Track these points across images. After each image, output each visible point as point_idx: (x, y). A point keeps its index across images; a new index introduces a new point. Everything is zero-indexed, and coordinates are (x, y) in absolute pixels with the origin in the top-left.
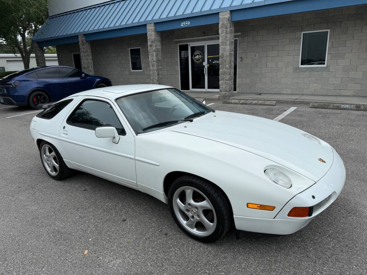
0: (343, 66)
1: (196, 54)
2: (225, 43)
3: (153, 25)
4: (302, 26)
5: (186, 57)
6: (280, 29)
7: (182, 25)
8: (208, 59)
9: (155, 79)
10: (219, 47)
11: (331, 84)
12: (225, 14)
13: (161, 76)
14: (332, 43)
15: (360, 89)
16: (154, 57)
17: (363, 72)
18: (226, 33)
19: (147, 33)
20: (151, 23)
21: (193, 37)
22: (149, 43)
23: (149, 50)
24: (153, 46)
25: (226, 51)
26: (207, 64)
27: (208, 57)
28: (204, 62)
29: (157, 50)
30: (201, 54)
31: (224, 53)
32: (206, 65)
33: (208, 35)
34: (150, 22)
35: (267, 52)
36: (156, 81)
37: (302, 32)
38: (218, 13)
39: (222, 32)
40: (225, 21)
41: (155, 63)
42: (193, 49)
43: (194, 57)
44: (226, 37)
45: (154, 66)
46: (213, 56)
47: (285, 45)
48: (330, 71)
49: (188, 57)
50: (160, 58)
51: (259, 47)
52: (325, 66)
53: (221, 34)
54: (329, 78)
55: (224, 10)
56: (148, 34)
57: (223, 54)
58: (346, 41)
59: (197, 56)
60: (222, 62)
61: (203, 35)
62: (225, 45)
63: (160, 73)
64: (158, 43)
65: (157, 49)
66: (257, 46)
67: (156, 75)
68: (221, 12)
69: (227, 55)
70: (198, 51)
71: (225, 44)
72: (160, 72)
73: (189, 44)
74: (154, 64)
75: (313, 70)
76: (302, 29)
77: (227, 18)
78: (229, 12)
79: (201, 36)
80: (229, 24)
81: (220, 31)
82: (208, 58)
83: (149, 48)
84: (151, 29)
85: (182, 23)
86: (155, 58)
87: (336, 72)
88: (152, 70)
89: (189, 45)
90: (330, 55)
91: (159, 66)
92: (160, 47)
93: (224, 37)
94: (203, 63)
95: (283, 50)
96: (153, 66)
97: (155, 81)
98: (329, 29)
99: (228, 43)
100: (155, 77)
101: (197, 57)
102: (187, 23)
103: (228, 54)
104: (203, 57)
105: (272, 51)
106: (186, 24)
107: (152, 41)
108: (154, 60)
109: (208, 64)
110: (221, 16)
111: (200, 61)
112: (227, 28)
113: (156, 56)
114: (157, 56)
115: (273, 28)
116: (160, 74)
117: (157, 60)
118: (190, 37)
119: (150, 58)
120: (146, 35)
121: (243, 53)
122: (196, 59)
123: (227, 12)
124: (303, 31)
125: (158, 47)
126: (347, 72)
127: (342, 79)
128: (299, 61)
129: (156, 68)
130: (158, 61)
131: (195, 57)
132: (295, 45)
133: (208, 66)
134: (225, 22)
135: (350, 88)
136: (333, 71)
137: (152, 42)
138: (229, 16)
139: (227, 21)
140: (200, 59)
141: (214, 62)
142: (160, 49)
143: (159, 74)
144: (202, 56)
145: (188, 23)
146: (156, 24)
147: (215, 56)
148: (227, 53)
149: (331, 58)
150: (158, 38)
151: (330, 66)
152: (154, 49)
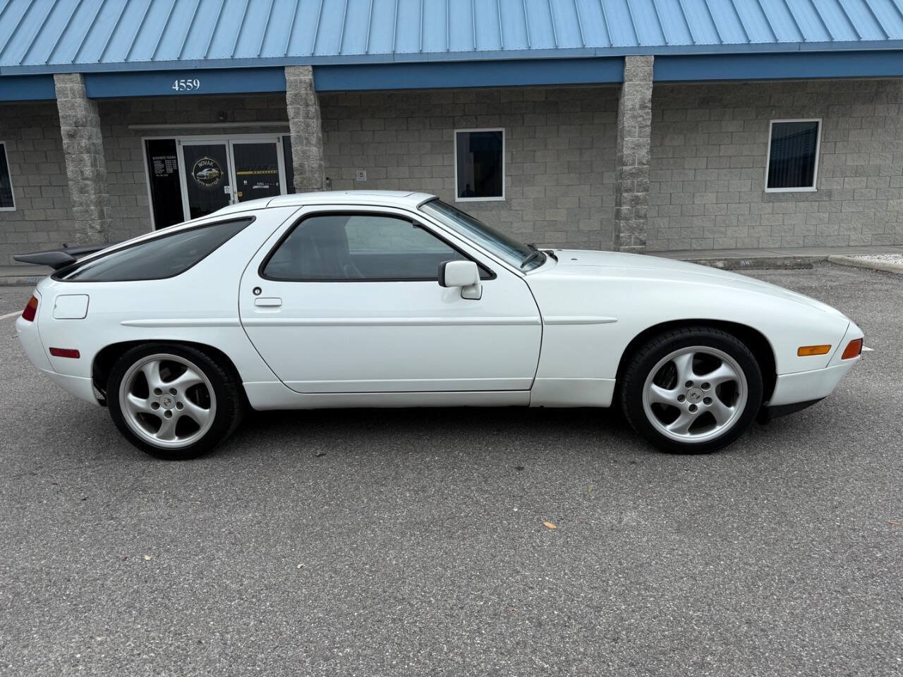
0: (534, 199)
1: (200, 165)
2: (306, 139)
3: (78, 77)
4: (453, 117)
5: (170, 170)
6: (409, 119)
7: (177, 88)
8: (239, 179)
9: (92, 227)
10: (291, 147)
11: (517, 234)
12: (301, 73)
13: (109, 220)
14: (512, 154)
15: (565, 240)
16: (85, 165)
17: (568, 209)
18: (307, 116)
19: (56, 100)
20: (70, 74)
21: (189, 122)
22: (64, 129)
23: (65, 147)
24: (82, 136)
25: (309, 157)
26: (236, 190)
27: (239, 173)
28: (228, 185)
29: (93, 148)
30: (215, 166)
31: (306, 163)
32: (234, 193)
33: (234, 121)
34: (67, 71)
35: (386, 167)
36: (97, 234)
37: (454, 128)
38: (282, 68)
39: (297, 114)
40: (304, 89)
41: (88, 182)
42: (191, 153)
43: (195, 174)
44: (308, 125)
45: (87, 192)
46: (251, 173)
47: (424, 154)
48: (513, 208)
49: (176, 172)
50: (102, 170)
51: (367, 156)
52: (502, 198)
53: (293, 118)
54: (512, 223)
55: (298, 62)
56: (58, 103)
57: (301, 165)
58: (535, 151)
59: (206, 170)
60: (301, 183)
61: (221, 118)
62: (306, 144)
63: (105, 210)
64: (94, 129)
65: (93, 144)
66: (363, 154)
67: (95, 215)
68: (290, 66)
69: (313, 168)
70: (206, 158)
71: (305, 141)
72: (105, 208)
73: (177, 138)
74: (86, 185)
75: (482, 207)
76: (454, 123)
77: (307, 81)
78: (311, 69)
79: (215, 122)
80: (312, 97)
81: (291, 111)
82: (237, 176)
83: (65, 141)
84: (72, 89)
85: (176, 82)
86: (88, 171)
87: (523, 211)
88: (81, 204)
89: (179, 141)
90: (510, 178)
91: (100, 192)
92: (100, 141)
93: (303, 124)
94: (225, 187)
95: (421, 165)
96: (82, 191)
97: (90, 234)
98: (503, 127)
99: (314, 141)
100: (90, 222)
101: (205, 172)
102: (192, 83)
103: (315, 165)
104: (222, 173)
105: (398, 166)
106: (189, 87)
107: (75, 123)
108: (86, 176)
109: (238, 190)
110: (290, 75)
111: (215, 183)
112: (307, 105)
113: (92, 164)
114: (94, 165)
115: (394, 116)
116: (105, 213)
117: (95, 174)
118: (181, 123)
119: (70, 169)
120: (52, 104)
121: (330, 167)
122: (204, 176)
123: (306, 68)
124: (457, 128)
125: (95, 141)
126: (541, 209)
127: (534, 224)
128: (454, 190)
129: (93, 197)
130: (98, 178)
131: (200, 173)
132: (445, 156)
133: (241, 195)
134: (303, 92)
135: (549, 241)
136: (518, 208)
137: (77, 127)
138: (311, 77)
139: (306, 89)
140: (214, 179)
141: (255, 187)
142: (101, 148)
143: (103, 215)
144: (219, 171)
145: (195, 84)
146: (86, 76)
147: (258, 172)
148: (313, 164)
149: (513, 183)
150: (94, 116)
151: (511, 200)
152: (83, 145)
